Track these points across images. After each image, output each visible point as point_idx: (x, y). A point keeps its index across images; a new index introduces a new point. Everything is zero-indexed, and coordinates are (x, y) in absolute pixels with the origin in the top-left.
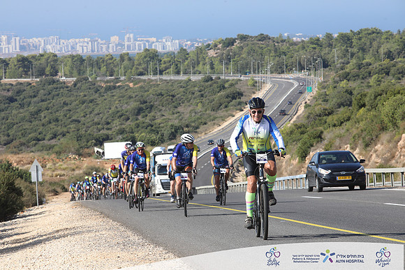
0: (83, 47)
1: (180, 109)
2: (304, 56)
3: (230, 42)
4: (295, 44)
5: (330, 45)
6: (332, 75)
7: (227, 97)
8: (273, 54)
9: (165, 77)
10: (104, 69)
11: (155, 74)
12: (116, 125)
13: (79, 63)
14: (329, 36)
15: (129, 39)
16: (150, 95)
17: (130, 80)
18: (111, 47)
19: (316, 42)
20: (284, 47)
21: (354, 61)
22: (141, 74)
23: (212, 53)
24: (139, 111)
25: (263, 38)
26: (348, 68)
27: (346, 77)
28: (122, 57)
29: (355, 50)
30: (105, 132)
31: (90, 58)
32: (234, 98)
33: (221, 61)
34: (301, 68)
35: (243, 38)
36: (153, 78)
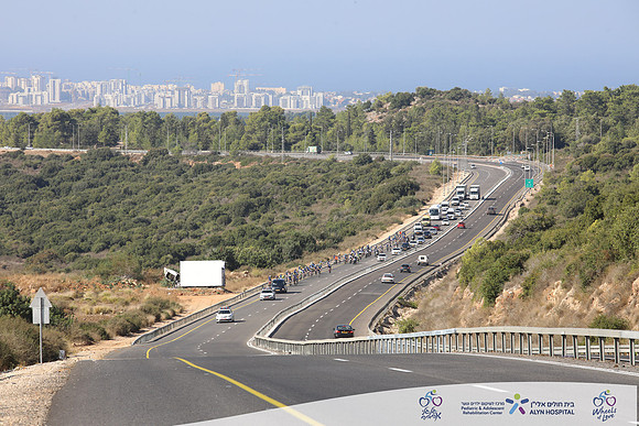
0: (165, 100)
1: (314, 208)
2: (524, 127)
3: (405, 100)
4: (512, 107)
5: (570, 111)
6: (569, 160)
7: (393, 190)
8: (473, 121)
9: (293, 154)
10: (193, 137)
11: (278, 149)
12: (209, 229)
13: (154, 125)
14: (568, 96)
15: (241, 88)
16: (267, 183)
17: (236, 156)
18: (210, 100)
19: (547, 105)
20: (493, 112)
21: (608, 138)
22: (255, 148)
23: (373, 117)
24: (247, 209)
25: (459, 95)
26: (597, 150)
27: (592, 164)
28: (225, 119)
29: (610, 120)
30: (190, 241)
31: (172, 119)
32: (403, 193)
33: (387, 131)
34: (520, 147)
35: (427, 94)
36: (274, 155)
